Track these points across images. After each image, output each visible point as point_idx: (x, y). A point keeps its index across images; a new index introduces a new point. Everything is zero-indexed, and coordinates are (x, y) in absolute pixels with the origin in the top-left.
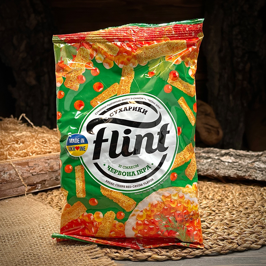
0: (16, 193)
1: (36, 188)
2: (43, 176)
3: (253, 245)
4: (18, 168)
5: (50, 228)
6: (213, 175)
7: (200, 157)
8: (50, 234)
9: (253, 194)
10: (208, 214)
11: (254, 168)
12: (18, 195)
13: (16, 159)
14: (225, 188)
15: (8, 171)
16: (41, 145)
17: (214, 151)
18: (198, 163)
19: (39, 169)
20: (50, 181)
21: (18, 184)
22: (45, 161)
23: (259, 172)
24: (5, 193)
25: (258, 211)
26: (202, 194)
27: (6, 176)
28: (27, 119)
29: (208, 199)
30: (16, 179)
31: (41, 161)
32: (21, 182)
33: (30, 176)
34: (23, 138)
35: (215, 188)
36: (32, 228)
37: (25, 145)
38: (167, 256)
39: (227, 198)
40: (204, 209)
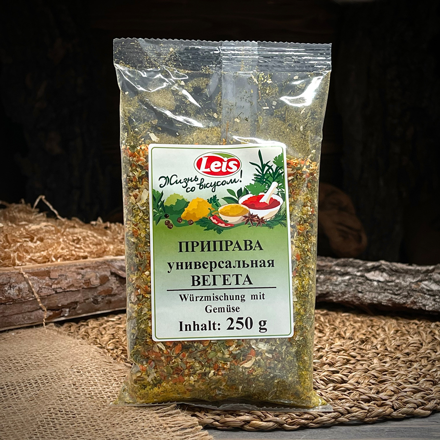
0: (29, 320)
1: (62, 315)
2: (73, 295)
3: (418, 410)
4: (33, 279)
6: (352, 301)
7: (331, 273)
9: (419, 332)
10: (344, 361)
11: (421, 291)
12: (31, 325)
13: (30, 265)
14: (372, 323)
15: (17, 284)
16: (70, 245)
17: (355, 264)
18: (328, 281)
19: (67, 283)
20: (84, 303)
21: (32, 307)
22: (76, 270)
23: (428, 297)
24: (10, 320)
25: (426, 358)
26: (334, 331)
27: (13, 292)
28: (48, 204)
29: (344, 338)
30: (29, 298)
31: (70, 271)
32: (38, 303)
33: (52, 293)
34: (41, 234)
35: (356, 322)
37: (44, 244)
38: (276, 422)
39: (376, 338)
40: (337, 354)
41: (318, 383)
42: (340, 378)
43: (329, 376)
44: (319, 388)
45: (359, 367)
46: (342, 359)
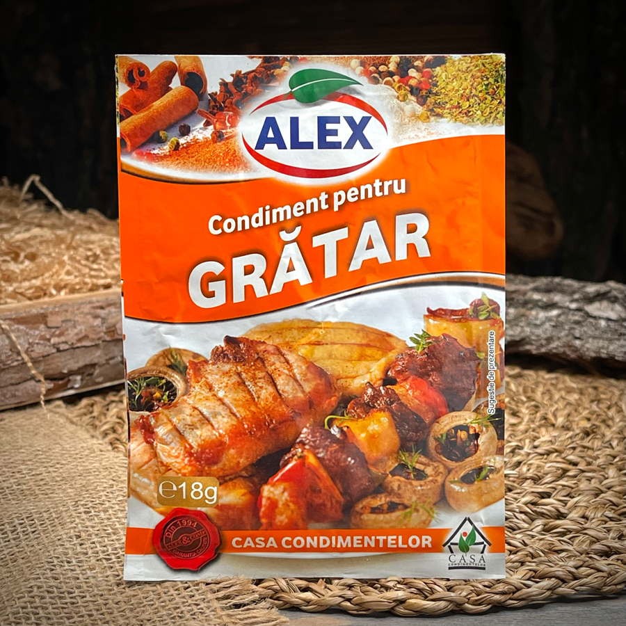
0: (13, 399)
1: (69, 386)
2: (87, 353)
4: (18, 330)
5: (105, 511)
6: (564, 353)
7: (526, 303)
8: (105, 528)
10: (558, 472)
13: (13, 304)
14: (597, 395)
16: (82, 265)
18: (523, 319)
19: (77, 334)
20: (107, 366)
21: (17, 376)
22: (92, 311)
26: (537, 412)
29: (553, 425)
30: (12, 362)
31: (82, 313)
32: (29, 369)
33: (50, 352)
34: (32, 246)
35: (570, 391)
36: (54, 512)
37: (38, 266)
38: (450, 601)
39: (609, 426)
40: (546, 459)
41: (517, 518)
42: (553, 509)
43: (534, 504)
44: (520, 529)
45: (583, 485)
46: (554, 469)
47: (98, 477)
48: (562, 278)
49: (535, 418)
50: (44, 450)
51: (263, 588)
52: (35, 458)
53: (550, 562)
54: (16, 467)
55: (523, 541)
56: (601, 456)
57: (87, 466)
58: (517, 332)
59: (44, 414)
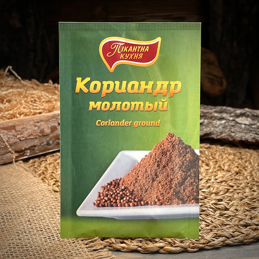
0: (2, 161)
1: (25, 155)
2: (32, 141)
4: (4, 132)
5: (40, 210)
6: (227, 138)
7: (211, 118)
8: (40, 217)
10: (226, 190)
12: (4, 163)
13: (1, 121)
14: (241, 156)
16: (30, 104)
18: (211, 124)
19: (28, 133)
20: (41, 146)
21: (3, 151)
22: (34, 124)
26: (216, 164)
28: (14, 72)
29: (223, 170)
30: (1, 146)
31: (30, 125)
32: (8, 148)
33: (17, 141)
34: (9, 97)
35: (230, 154)
36: (19, 210)
37: (12, 105)
38: (182, 247)
39: (246, 170)
40: (220, 184)
41: (209, 211)
42: (223, 207)
43: (216, 204)
44: (210, 215)
45: (236, 196)
46: (224, 189)
47: (37, 195)
48: (226, 107)
49: (216, 166)
50: (15, 183)
51: (105, 242)
52: (11, 186)
53: (223, 230)
54: (3, 190)
55: (211, 221)
56: (243, 183)
57: (32, 190)
58: (208, 130)
59: (15, 167)
